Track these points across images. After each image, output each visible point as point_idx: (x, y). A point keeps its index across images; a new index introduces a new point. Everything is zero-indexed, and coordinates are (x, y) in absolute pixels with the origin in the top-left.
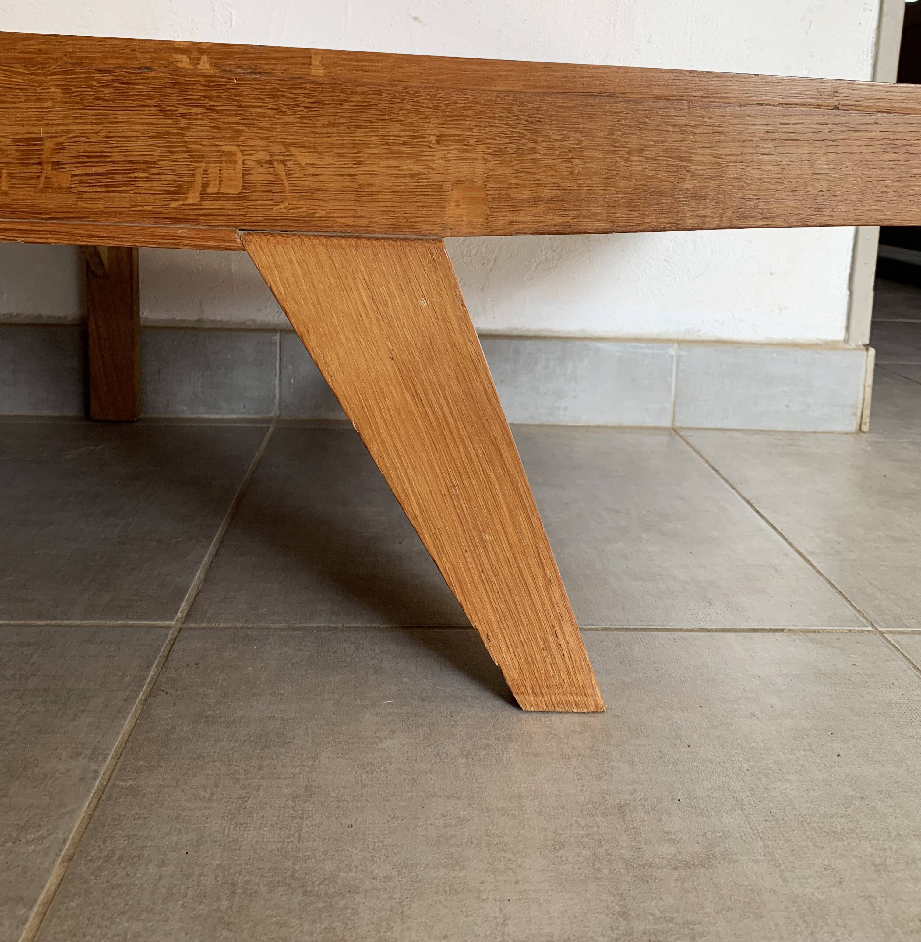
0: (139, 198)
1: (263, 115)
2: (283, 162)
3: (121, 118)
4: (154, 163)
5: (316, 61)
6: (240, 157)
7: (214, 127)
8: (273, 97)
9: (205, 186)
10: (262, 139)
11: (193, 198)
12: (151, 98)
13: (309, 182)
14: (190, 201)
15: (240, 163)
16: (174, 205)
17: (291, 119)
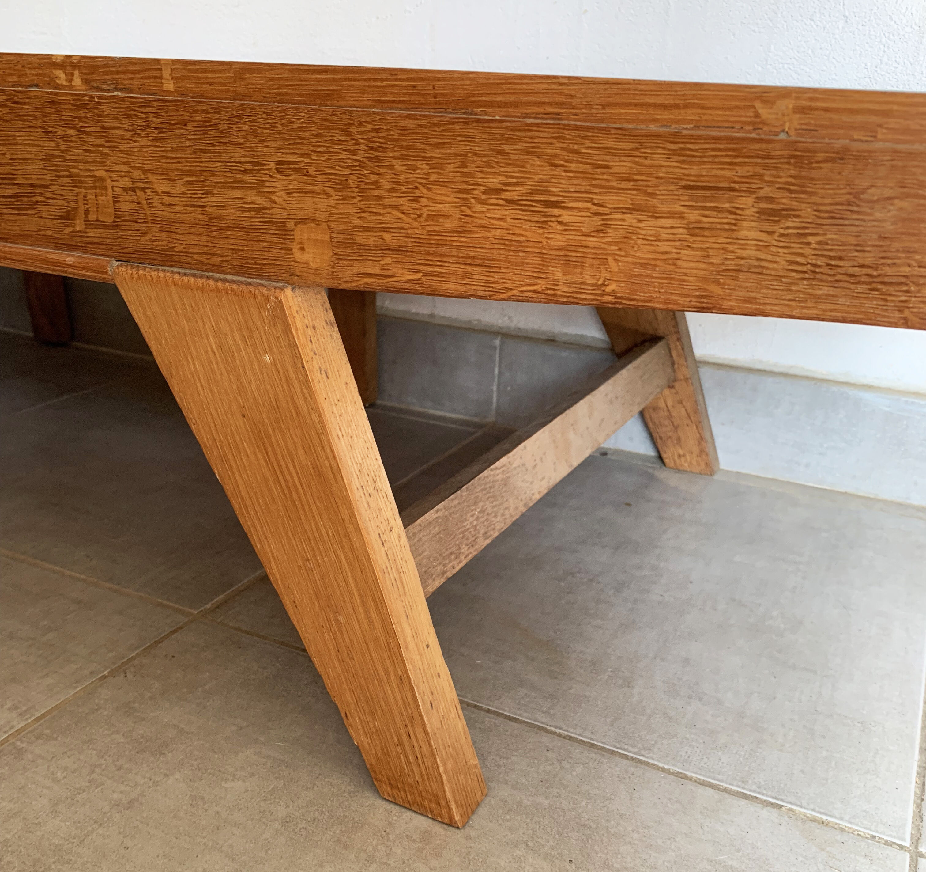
0: (42, 222)
1: (122, 138)
2: (143, 189)
3: (19, 140)
4: (47, 187)
5: (166, 74)
6: (109, 184)
7: (86, 151)
8: (128, 116)
9: (87, 212)
10: (124, 163)
11: (79, 225)
12: (36, 118)
13: (165, 213)
14: (78, 228)
15: (110, 190)
16: (68, 230)
17: (144, 142)
